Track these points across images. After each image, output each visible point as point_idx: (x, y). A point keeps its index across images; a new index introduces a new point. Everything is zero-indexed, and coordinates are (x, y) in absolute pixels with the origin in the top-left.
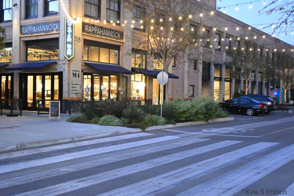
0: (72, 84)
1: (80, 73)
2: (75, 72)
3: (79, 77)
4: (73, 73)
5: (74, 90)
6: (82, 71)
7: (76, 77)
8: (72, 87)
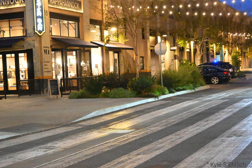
0: (44, 62)
1: (50, 49)
2: (45, 49)
3: (49, 54)
4: (44, 50)
5: (46, 68)
6: (51, 47)
7: (46, 54)
8: (45, 65)
